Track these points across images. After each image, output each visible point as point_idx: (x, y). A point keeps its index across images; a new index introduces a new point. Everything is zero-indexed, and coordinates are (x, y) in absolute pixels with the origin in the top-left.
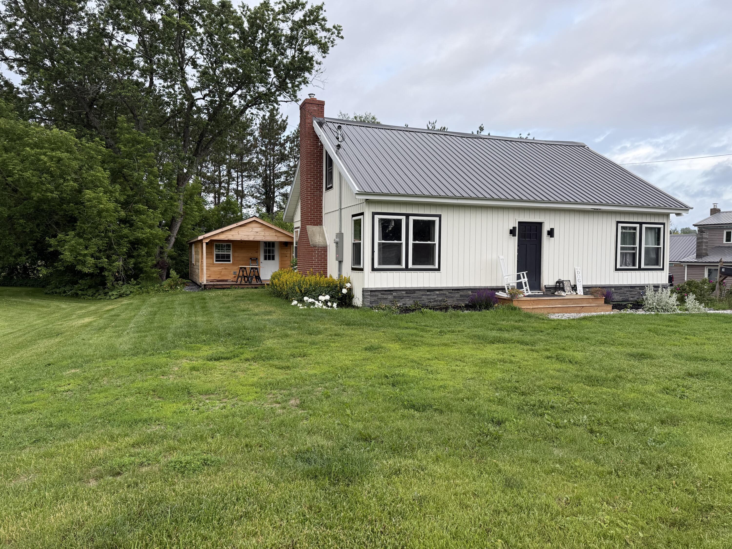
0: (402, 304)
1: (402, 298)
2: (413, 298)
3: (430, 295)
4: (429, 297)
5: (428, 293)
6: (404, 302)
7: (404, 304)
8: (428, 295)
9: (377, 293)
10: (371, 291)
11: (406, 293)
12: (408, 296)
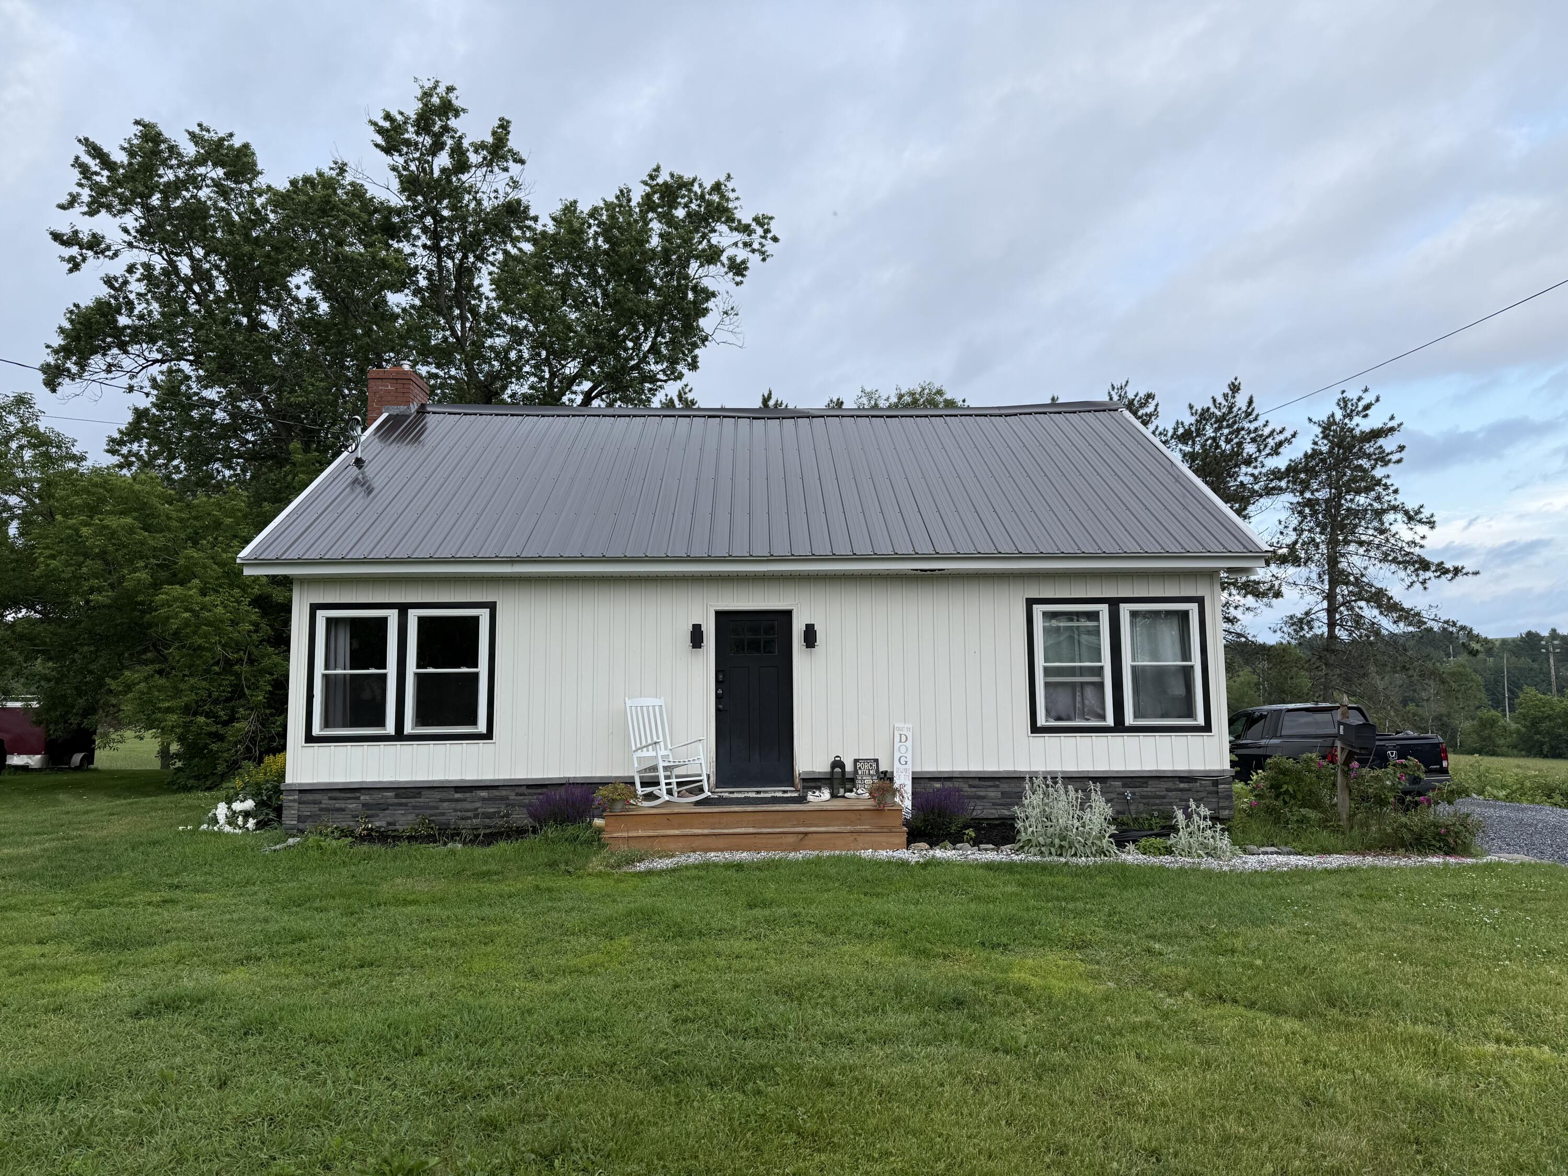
0: (384, 824)
1: (384, 807)
2: (414, 807)
3: (464, 800)
4: (459, 806)
5: (457, 796)
6: (389, 819)
7: (389, 824)
8: (457, 800)
9: (317, 797)
10: (301, 791)
11: (397, 796)
12: (401, 804)
